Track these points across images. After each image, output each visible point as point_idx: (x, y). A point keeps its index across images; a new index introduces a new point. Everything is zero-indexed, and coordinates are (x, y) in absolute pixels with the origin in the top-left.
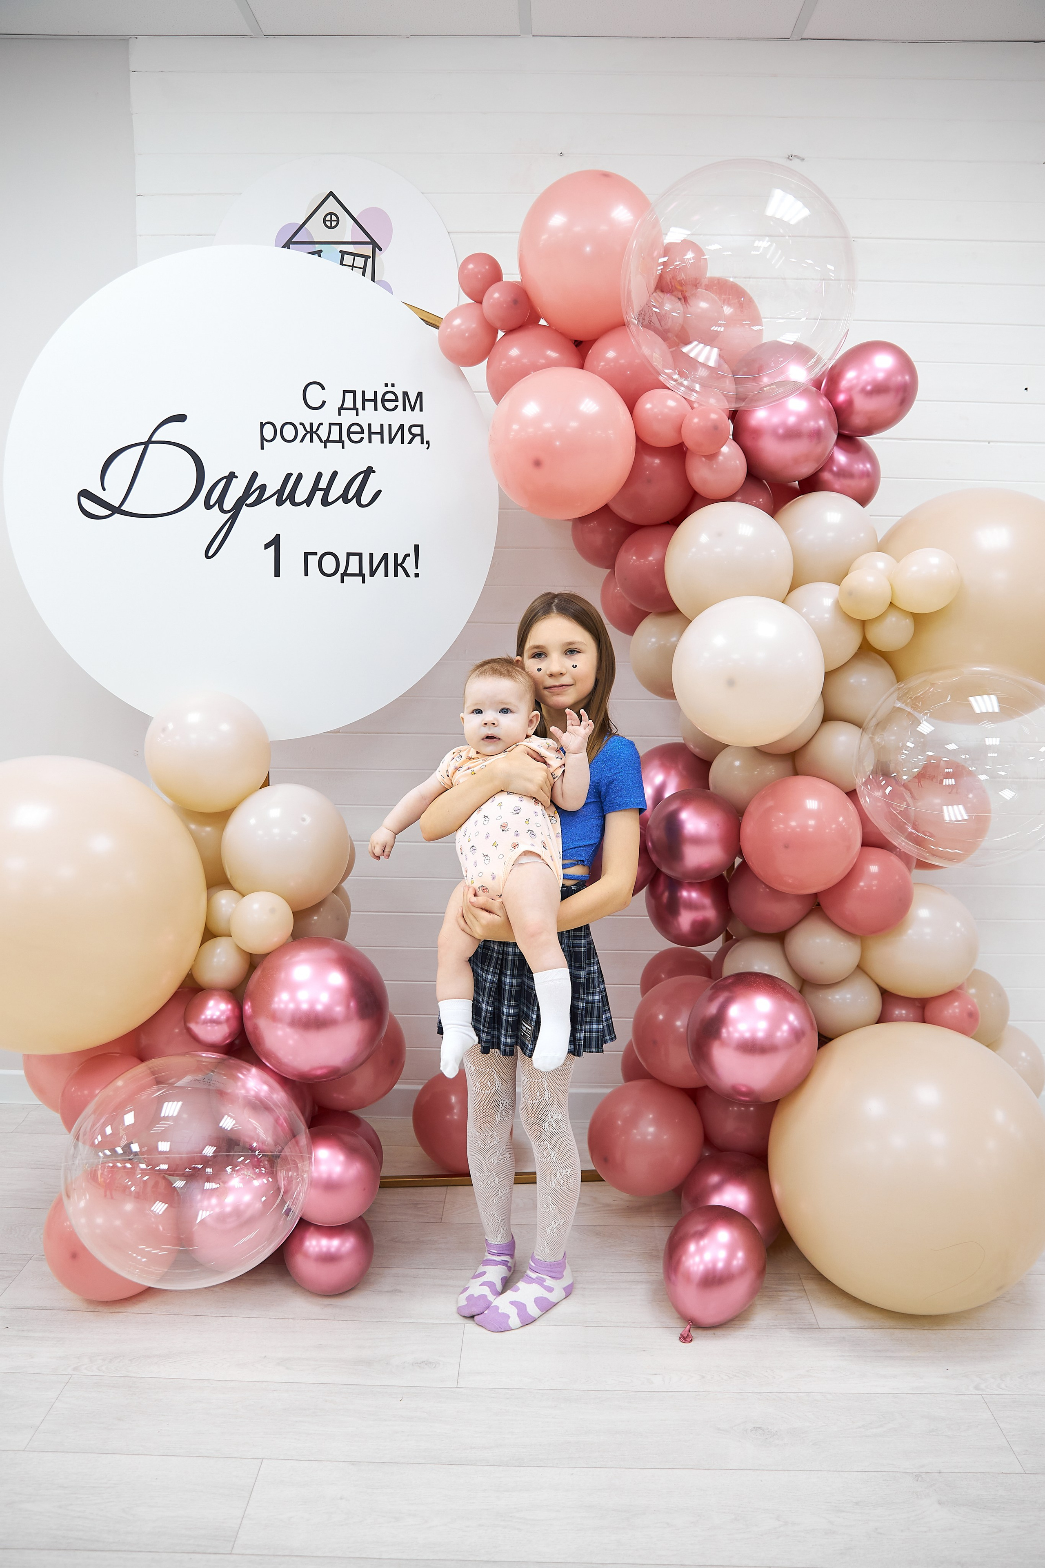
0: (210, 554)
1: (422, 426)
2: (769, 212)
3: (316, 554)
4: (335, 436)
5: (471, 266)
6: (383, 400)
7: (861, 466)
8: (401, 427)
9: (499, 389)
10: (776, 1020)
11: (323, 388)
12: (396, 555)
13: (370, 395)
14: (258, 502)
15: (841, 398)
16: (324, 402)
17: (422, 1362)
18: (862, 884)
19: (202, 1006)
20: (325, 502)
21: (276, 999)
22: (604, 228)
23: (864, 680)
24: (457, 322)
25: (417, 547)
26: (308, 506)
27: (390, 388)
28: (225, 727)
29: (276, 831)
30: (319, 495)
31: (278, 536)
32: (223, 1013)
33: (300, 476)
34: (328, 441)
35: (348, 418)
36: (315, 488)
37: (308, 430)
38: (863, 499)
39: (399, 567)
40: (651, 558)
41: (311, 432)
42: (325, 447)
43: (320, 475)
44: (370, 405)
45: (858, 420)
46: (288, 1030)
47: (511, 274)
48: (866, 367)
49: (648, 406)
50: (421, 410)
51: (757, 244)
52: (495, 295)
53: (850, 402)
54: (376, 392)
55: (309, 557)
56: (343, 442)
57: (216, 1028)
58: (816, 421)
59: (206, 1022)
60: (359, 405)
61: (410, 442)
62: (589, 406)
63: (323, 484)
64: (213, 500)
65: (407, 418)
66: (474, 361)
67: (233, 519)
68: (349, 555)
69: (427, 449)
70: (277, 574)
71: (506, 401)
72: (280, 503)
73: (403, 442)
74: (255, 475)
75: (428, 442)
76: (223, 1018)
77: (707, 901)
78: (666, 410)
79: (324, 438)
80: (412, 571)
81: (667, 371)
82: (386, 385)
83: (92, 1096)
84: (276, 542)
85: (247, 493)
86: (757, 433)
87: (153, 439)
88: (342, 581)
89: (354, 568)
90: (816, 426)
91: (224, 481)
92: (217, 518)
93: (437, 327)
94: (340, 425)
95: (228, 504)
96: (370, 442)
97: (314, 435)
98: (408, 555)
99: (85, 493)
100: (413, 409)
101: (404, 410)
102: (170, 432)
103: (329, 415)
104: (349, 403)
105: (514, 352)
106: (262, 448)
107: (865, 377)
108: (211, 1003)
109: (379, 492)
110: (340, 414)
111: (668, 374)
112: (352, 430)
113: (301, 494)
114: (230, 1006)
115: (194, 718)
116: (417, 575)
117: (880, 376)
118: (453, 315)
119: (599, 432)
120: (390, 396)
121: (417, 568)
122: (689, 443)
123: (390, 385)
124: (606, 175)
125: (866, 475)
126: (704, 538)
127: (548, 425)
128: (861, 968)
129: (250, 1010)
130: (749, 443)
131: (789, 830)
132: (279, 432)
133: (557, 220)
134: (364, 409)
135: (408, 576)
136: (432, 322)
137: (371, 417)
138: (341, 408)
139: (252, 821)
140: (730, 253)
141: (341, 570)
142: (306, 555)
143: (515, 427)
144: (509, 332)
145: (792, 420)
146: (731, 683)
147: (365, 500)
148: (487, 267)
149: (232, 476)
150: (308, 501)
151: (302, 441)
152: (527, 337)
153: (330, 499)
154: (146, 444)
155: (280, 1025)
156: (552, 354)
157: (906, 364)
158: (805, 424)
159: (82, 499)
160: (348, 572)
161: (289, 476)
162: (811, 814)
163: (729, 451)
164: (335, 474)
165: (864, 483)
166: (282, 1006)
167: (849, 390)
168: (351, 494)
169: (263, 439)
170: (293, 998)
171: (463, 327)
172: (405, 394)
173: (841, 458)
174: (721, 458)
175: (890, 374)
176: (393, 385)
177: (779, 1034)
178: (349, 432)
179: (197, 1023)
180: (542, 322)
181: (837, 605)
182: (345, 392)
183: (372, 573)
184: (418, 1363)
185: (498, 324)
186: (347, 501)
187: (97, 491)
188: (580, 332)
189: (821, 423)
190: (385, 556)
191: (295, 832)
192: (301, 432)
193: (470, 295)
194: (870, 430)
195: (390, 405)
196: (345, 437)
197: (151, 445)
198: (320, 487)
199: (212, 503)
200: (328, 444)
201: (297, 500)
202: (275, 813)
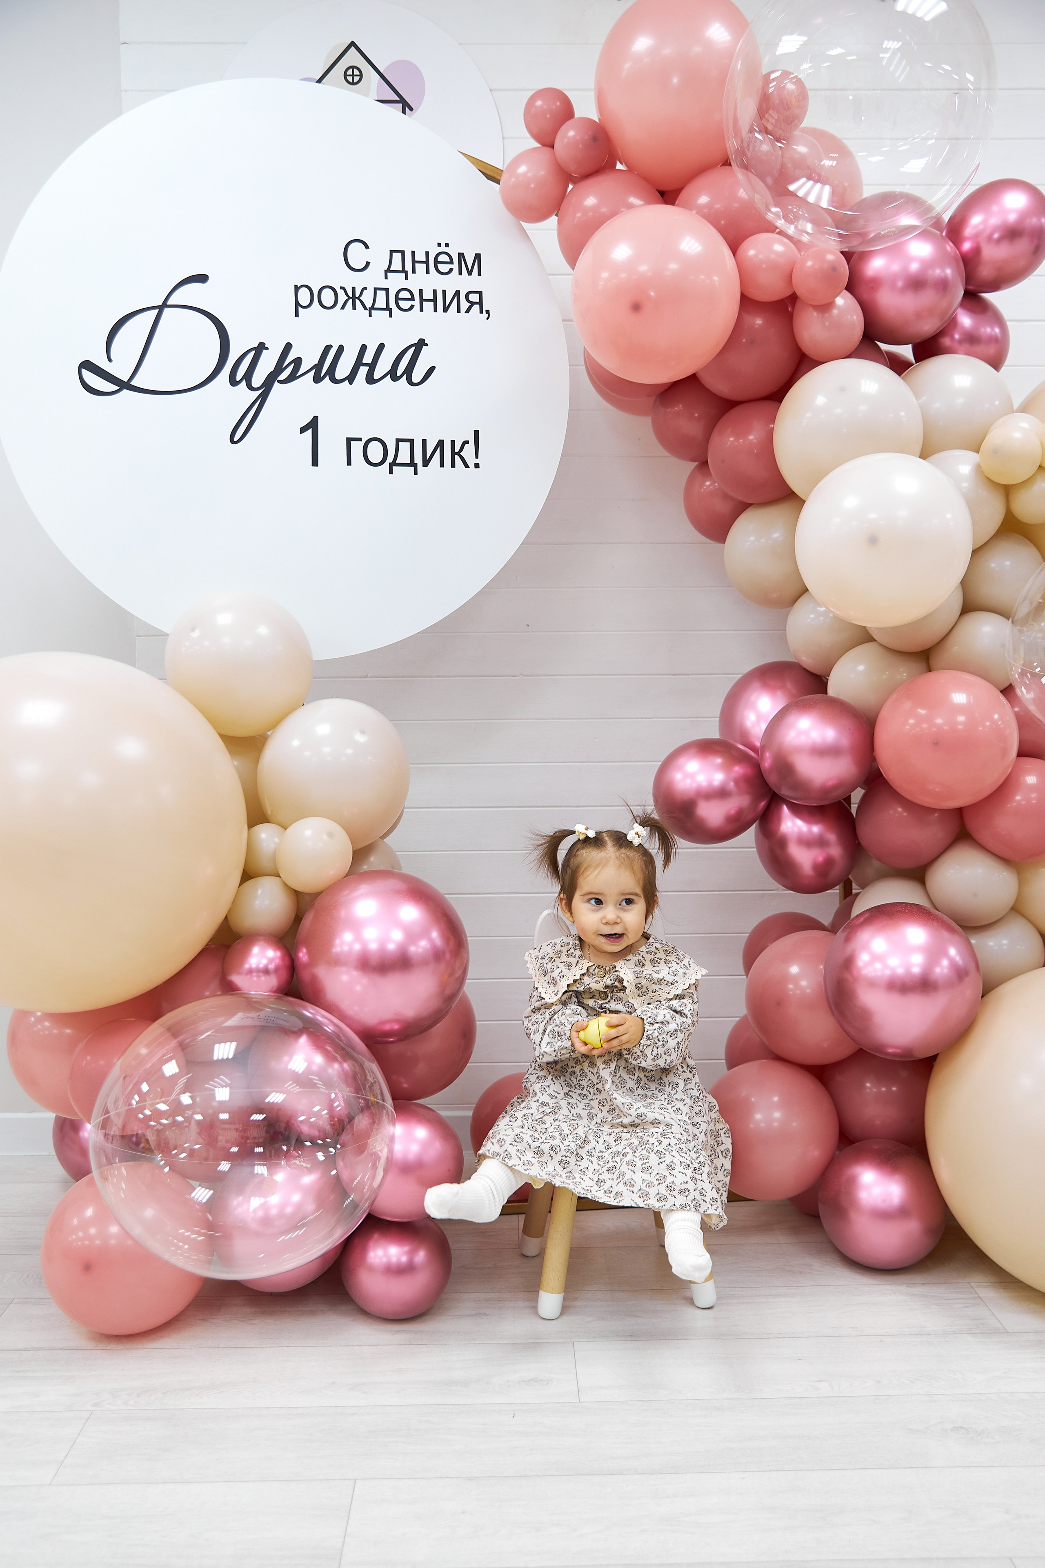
0: (236, 439)
1: (480, 293)
3: (360, 439)
4: (381, 302)
5: (539, 103)
6: (436, 262)
7: (989, 330)
8: (457, 293)
10: (934, 953)
11: (367, 247)
12: (453, 442)
13: (420, 257)
14: (292, 377)
15: (967, 246)
16: (368, 264)
17: (531, 1380)
18: (1018, 798)
19: (245, 953)
20: (370, 380)
21: (338, 942)
22: (697, 49)
23: (1008, 563)
25: (476, 433)
26: (351, 383)
27: (443, 249)
28: (263, 630)
29: (327, 750)
30: (364, 371)
31: (315, 419)
32: (270, 961)
33: (341, 349)
34: (373, 308)
35: (395, 282)
36: (359, 363)
37: (351, 295)
38: (995, 362)
39: (457, 457)
40: (751, 437)
41: (354, 298)
42: (370, 315)
43: (364, 348)
44: (421, 268)
45: (985, 272)
46: (355, 973)
47: (586, 109)
48: (995, 208)
49: (752, 252)
50: (479, 274)
52: (569, 134)
53: (977, 251)
54: (427, 253)
55: (352, 443)
56: (390, 310)
57: (263, 978)
58: (943, 269)
59: (250, 971)
60: (408, 267)
61: (468, 311)
62: (691, 246)
63: (368, 358)
64: (239, 375)
65: (464, 283)
66: (539, 216)
67: (263, 397)
68: (398, 441)
69: (487, 319)
70: (315, 463)
72: (317, 379)
73: (459, 311)
74: (288, 347)
75: (488, 312)
76: (272, 967)
77: (832, 837)
78: (773, 256)
79: (369, 305)
80: (472, 461)
82: (439, 245)
83: (110, 1066)
84: (313, 425)
85: (279, 367)
86: (875, 283)
87: (169, 303)
88: (391, 472)
89: (404, 457)
90: (943, 274)
91: (252, 354)
92: (245, 396)
93: (499, 180)
94: (387, 290)
95: (258, 380)
96: (421, 310)
97: (357, 301)
98: (467, 442)
99: (87, 365)
100: (470, 273)
101: (460, 273)
102: (190, 294)
103: (373, 278)
104: (397, 265)
105: (591, 201)
106: (297, 315)
107: (994, 221)
108: (256, 950)
109: (432, 369)
110: (386, 277)
112: (400, 296)
113: (342, 371)
114: (278, 954)
115: (224, 619)
116: (477, 466)
117: (1012, 217)
118: (515, 164)
119: (702, 277)
120: (442, 258)
121: (477, 457)
122: (801, 292)
123: (443, 245)
125: (994, 340)
126: (820, 400)
127: (643, 268)
128: (1016, 908)
129: (306, 957)
130: (866, 295)
131: (934, 729)
132: (316, 297)
133: (642, 44)
134: (414, 271)
135: (467, 466)
136: (493, 175)
137: (423, 281)
138: (388, 271)
139: (296, 743)
140: (855, 57)
141: (390, 459)
142: (349, 440)
143: (605, 275)
144: (584, 178)
145: (914, 267)
146: (873, 540)
147: (417, 376)
148: (558, 104)
149: (261, 347)
150: (351, 378)
151: (343, 308)
152: (603, 184)
153: (376, 377)
154: (161, 308)
155: (344, 969)
157: (1041, 204)
158: (930, 272)
159: (84, 371)
160: (397, 462)
161: (328, 348)
162: (960, 709)
163: (845, 304)
164: (381, 347)
165: (991, 350)
166: (346, 948)
167: (976, 236)
168: (400, 370)
169: (297, 304)
170: (358, 938)
171: (530, 175)
172: (461, 255)
173: (966, 320)
174: (835, 311)
175: (1024, 215)
176: (447, 245)
177: (938, 970)
178: (397, 299)
179: (239, 973)
180: (620, 166)
181: (979, 472)
182: (391, 252)
183: (426, 463)
184: (525, 1381)
185: (571, 169)
186: (395, 378)
187: (101, 361)
189: (949, 271)
190: (441, 444)
191: (349, 751)
192: (342, 297)
193: (537, 138)
194: (995, 285)
195: (444, 268)
196: (392, 305)
197: (166, 310)
198: (364, 361)
199: (238, 378)
200: (373, 312)
201: (338, 376)
202: (323, 729)
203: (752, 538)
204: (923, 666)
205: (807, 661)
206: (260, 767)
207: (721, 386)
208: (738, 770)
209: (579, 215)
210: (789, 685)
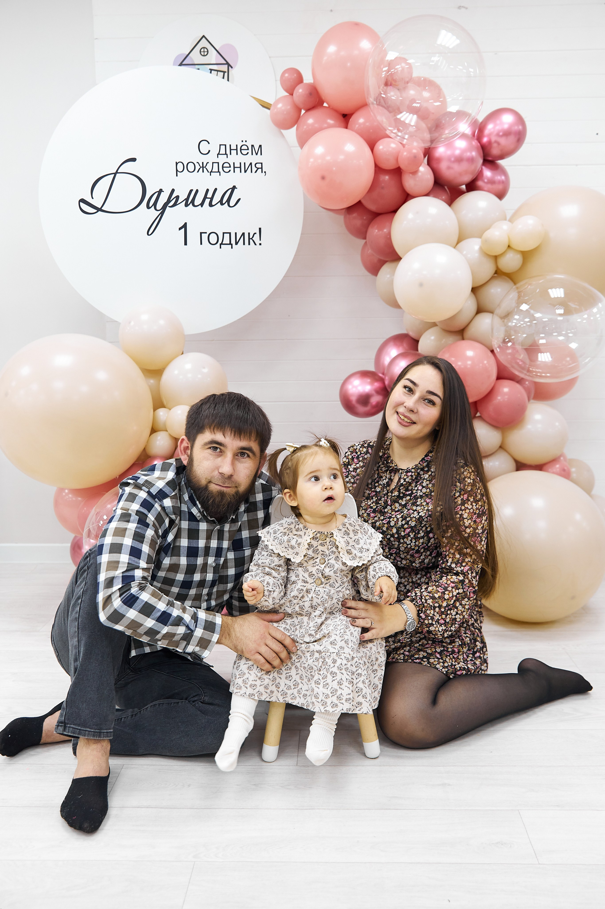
0: (149, 234)
1: (262, 163)
2: (439, 42)
3: (206, 233)
4: (215, 169)
5: (287, 75)
6: (241, 150)
7: (499, 178)
8: (251, 164)
9: (302, 141)
11: (209, 143)
12: (249, 233)
13: (233, 147)
14: (175, 205)
15: (485, 140)
16: (209, 151)
18: (499, 398)
20: (211, 205)
22: (356, 52)
23: (499, 290)
24: (280, 106)
25: (260, 229)
26: (202, 207)
27: (244, 143)
28: (162, 322)
29: (190, 375)
30: (207, 201)
31: (186, 223)
33: (197, 191)
34: (211, 172)
35: (222, 159)
36: (205, 197)
37: (201, 166)
38: (501, 195)
39: (251, 240)
40: (385, 230)
41: (203, 167)
42: (210, 175)
43: (208, 190)
44: (234, 152)
45: (495, 151)
47: (308, 79)
48: (498, 122)
49: (381, 147)
50: (261, 154)
51: (433, 59)
52: (300, 90)
53: (490, 142)
54: (237, 145)
55: (203, 234)
56: (220, 172)
58: (471, 152)
60: (228, 152)
61: (256, 172)
62: (350, 148)
63: (210, 195)
64: (151, 204)
65: (254, 159)
66: (289, 127)
67: (162, 214)
68: (224, 233)
69: (265, 175)
71: (306, 147)
72: (187, 205)
73: (252, 172)
74: (173, 191)
75: (265, 172)
78: (390, 149)
79: (210, 171)
80: (257, 242)
81: (390, 128)
82: (242, 141)
84: (185, 226)
85: (169, 201)
86: (439, 160)
87: (118, 172)
89: (226, 240)
90: (471, 155)
91: (157, 194)
92: (153, 214)
93: (269, 109)
94: (218, 163)
95: (159, 206)
96: (234, 172)
98: (256, 233)
99: (82, 201)
100: (257, 154)
101: (252, 154)
102: (128, 167)
103: (212, 158)
104: (223, 151)
105: (310, 121)
106: (177, 176)
107: (498, 128)
109: (239, 199)
110: (218, 157)
111: (391, 130)
112: (224, 166)
113: (198, 201)
115: (145, 317)
116: (260, 244)
117: (506, 126)
118: (277, 102)
119: (355, 161)
120: (244, 147)
121: (260, 240)
122: (402, 167)
123: (244, 141)
124: (357, 24)
125: (503, 182)
126: (410, 216)
127: (328, 158)
128: (502, 447)
130: (435, 165)
132: (186, 167)
133: (332, 49)
134: (231, 154)
135: (255, 244)
136: (266, 106)
137: (235, 159)
138: (219, 154)
139: (176, 372)
141: (220, 242)
142: (201, 233)
143: (312, 160)
144: (308, 110)
145: (457, 152)
146: (421, 285)
147: (232, 203)
148: (295, 75)
149: (161, 191)
150: (202, 204)
151: (198, 172)
152: (317, 113)
153: (213, 204)
154: (115, 174)
156: (331, 122)
157: (520, 120)
158: (465, 154)
159: (81, 203)
160: (223, 243)
161: (191, 191)
163: (424, 170)
164: (216, 190)
165: (500, 187)
167: (489, 135)
168: (224, 200)
169: (177, 171)
171: (283, 108)
172: (252, 146)
173: (488, 173)
174: (420, 174)
175: (511, 125)
176: (246, 141)
178: (223, 167)
180: (325, 105)
181: (481, 249)
182: (220, 145)
183: (237, 243)
185: (301, 106)
186: (222, 204)
187: (89, 199)
188: (345, 108)
189: (474, 154)
190: (243, 234)
191: (199, 376)
192: (198, 167)
193: (287, 91)
194: (502, 157)
195: (245, 152)
196: (221, 170)
197: (117, 174)
198: (208, 197)
199: (150, 206)
200: (212, 173)
201: (196, 204)
202: (188, 366)
203: (388, 276)
204: (460, 337)
205: (412, 334)
206: (161, 383)
207: (372, 207)
208: (377, 385)
209: (305, 127)
210: (405, 345)
